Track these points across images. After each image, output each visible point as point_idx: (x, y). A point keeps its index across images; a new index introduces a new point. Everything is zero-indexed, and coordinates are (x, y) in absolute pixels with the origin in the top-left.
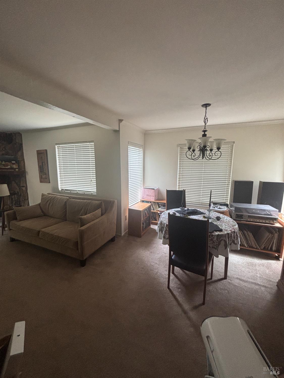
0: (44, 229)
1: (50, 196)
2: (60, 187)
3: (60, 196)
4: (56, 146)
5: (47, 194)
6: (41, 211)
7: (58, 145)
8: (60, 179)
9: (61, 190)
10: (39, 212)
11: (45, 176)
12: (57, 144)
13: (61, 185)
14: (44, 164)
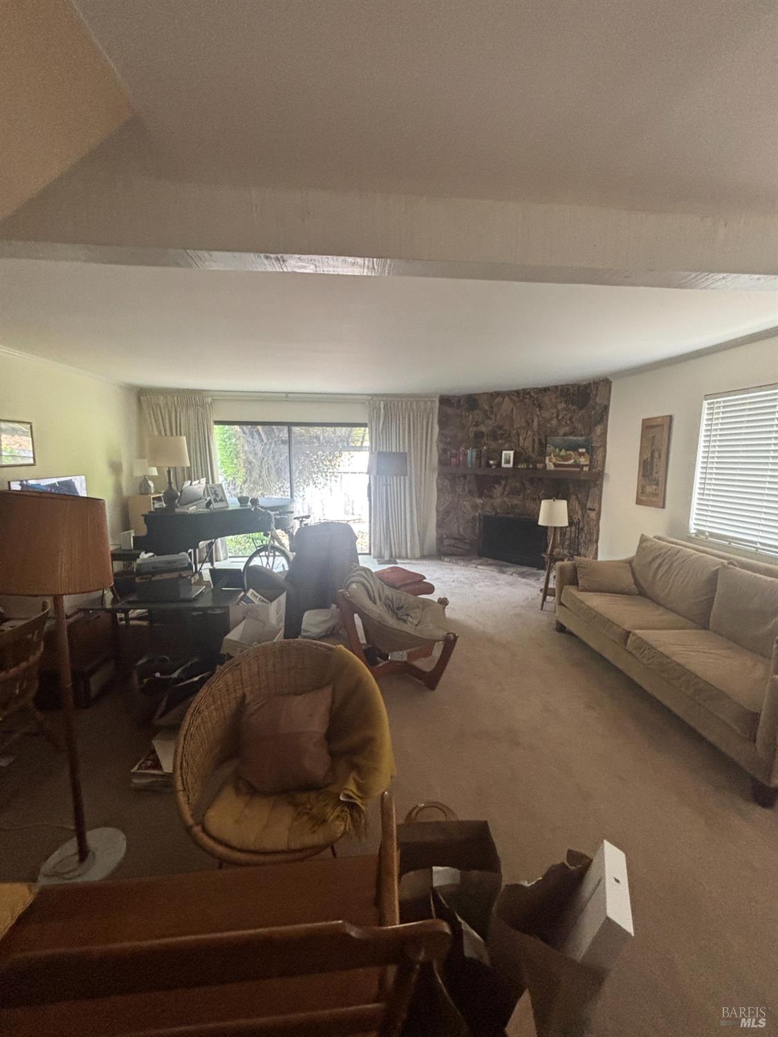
0: (642, 631)
1: (664, 546)
2: (695, 524)
3: (695, 552)
4: (705, 403)
5: (655, 537)
6: (633, 581)
7: (709, 399)
8: (699, 499)
9: (694, 531)
10: (627, 580)
11: (654, 487)
12: (707, 397)
13: (699, 519)
14: (656, 455)
